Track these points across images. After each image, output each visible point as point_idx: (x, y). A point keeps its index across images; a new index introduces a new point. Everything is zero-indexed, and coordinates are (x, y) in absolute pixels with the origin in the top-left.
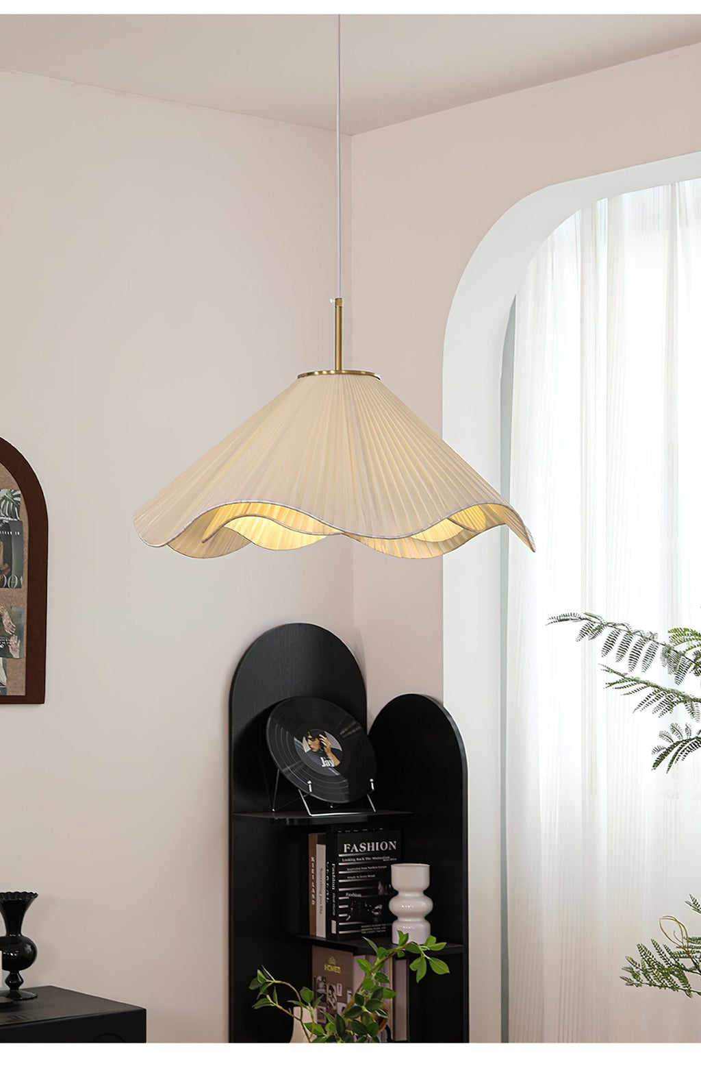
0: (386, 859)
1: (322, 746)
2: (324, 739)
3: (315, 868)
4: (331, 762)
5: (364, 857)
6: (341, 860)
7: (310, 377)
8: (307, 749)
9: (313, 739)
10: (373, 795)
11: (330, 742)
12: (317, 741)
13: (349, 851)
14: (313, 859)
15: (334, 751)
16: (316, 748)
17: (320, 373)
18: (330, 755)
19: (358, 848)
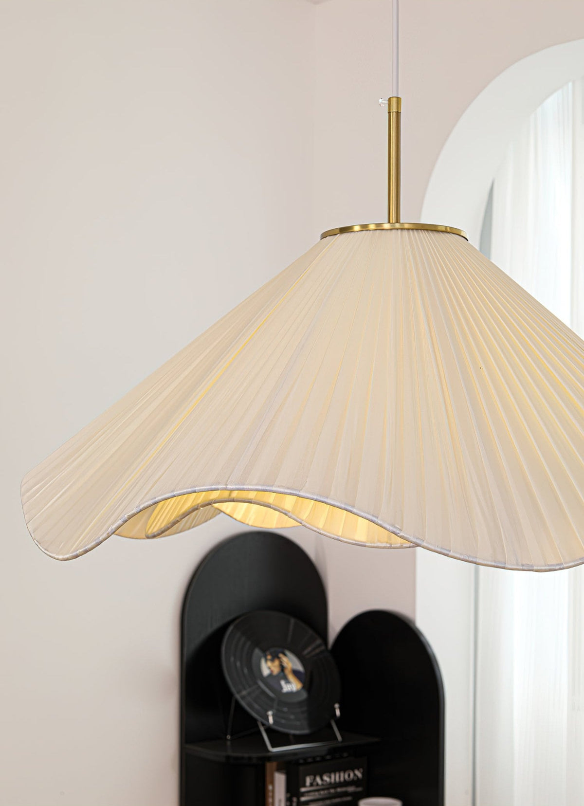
0: (351, 789)
1: (282, 668)
2: (285, 660)
3: (273, 797)
4: (292, 686)
5: (328, 789)
6: (303, 794)
7: (345, 236)
8: (266, 672)
9: (272, 660)
10: (338, 721)
11: (291, 662)
12: (277, 663)
13: (311, 785)
14: (270, 787)
15: (295, 673)
16: (276, 670)
17: (365, 227)
18: (291, 678)
19: (322, 780)
